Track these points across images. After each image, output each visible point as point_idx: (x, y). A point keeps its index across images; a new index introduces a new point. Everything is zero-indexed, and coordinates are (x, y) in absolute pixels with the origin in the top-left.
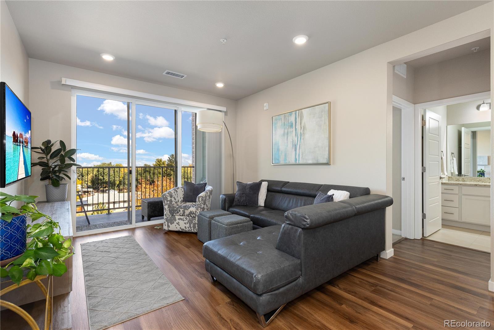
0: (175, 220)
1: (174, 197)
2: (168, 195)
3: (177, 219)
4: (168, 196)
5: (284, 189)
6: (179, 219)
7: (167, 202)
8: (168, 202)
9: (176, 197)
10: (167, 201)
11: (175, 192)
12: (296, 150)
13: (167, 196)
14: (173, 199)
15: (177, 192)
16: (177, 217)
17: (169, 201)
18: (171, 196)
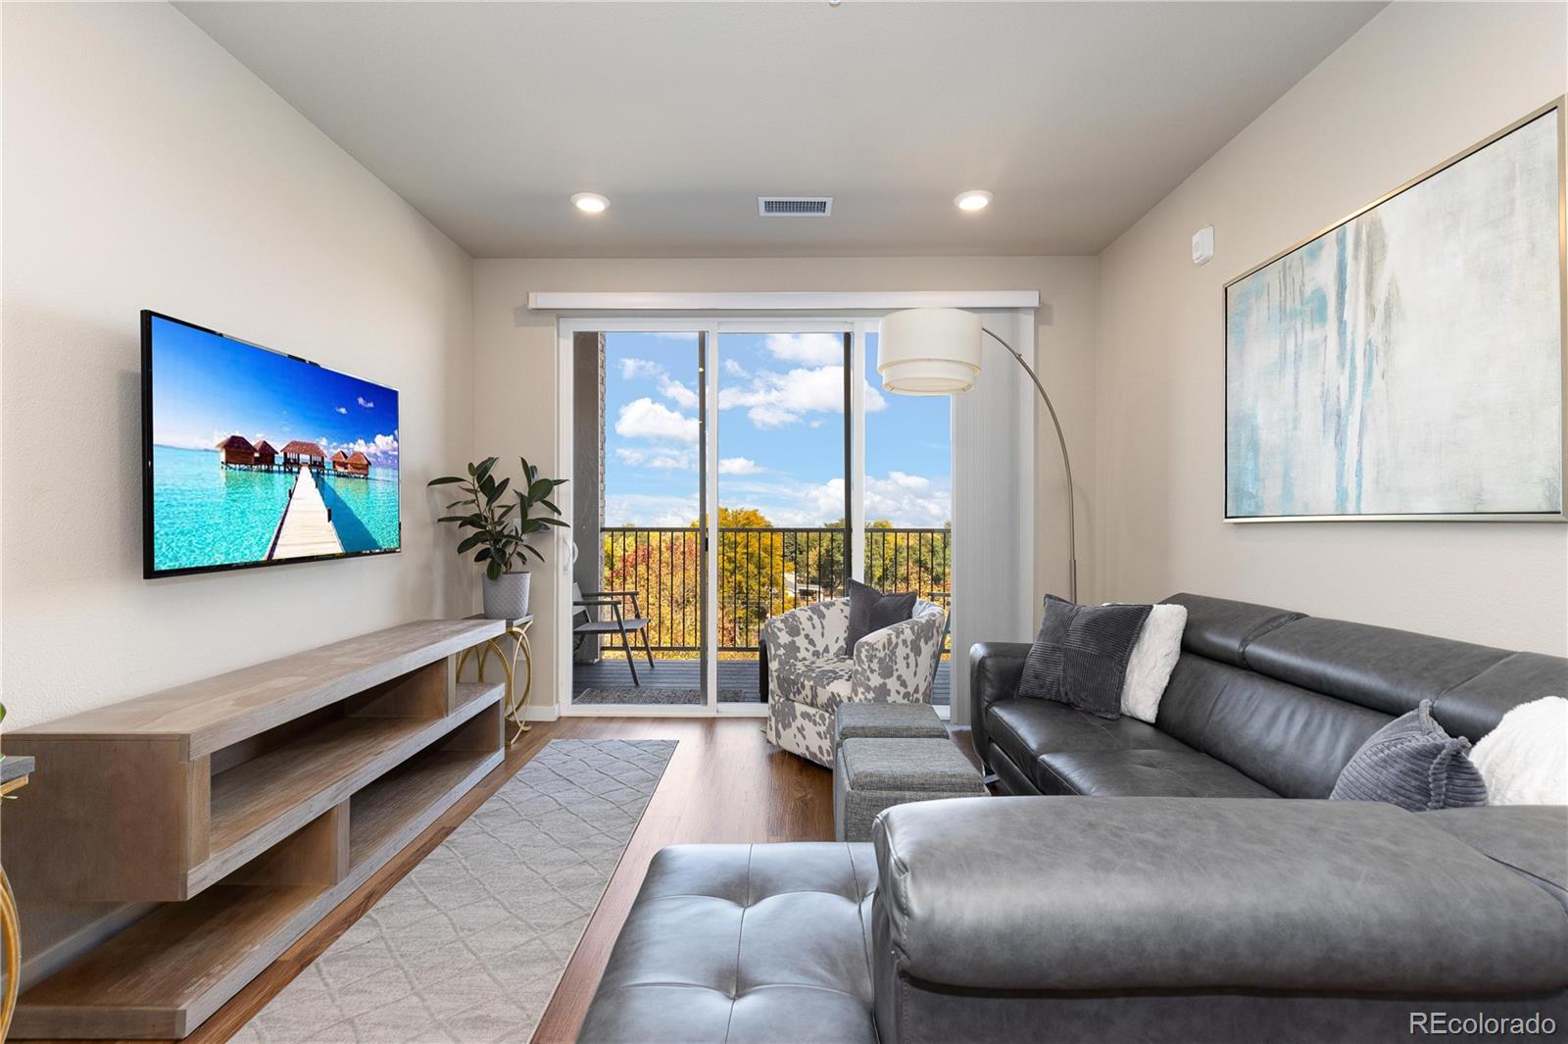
0: (795, 718)
1: (807, 636)
2: (782, 626)
3: (798, 714)
4: (780, 630)
5: (1256, 650)
6: (805, 715)
7: (776, 651)
8: (782, 651)
9: (815, 635)
10: (778, 646)
11: (815, 617)
12: (1340, 443)
13: (776, 630)
14: (801, 642)
15: (822, 616)
16: (800, 708)
17: (785, 646)
18: (794, 631)
